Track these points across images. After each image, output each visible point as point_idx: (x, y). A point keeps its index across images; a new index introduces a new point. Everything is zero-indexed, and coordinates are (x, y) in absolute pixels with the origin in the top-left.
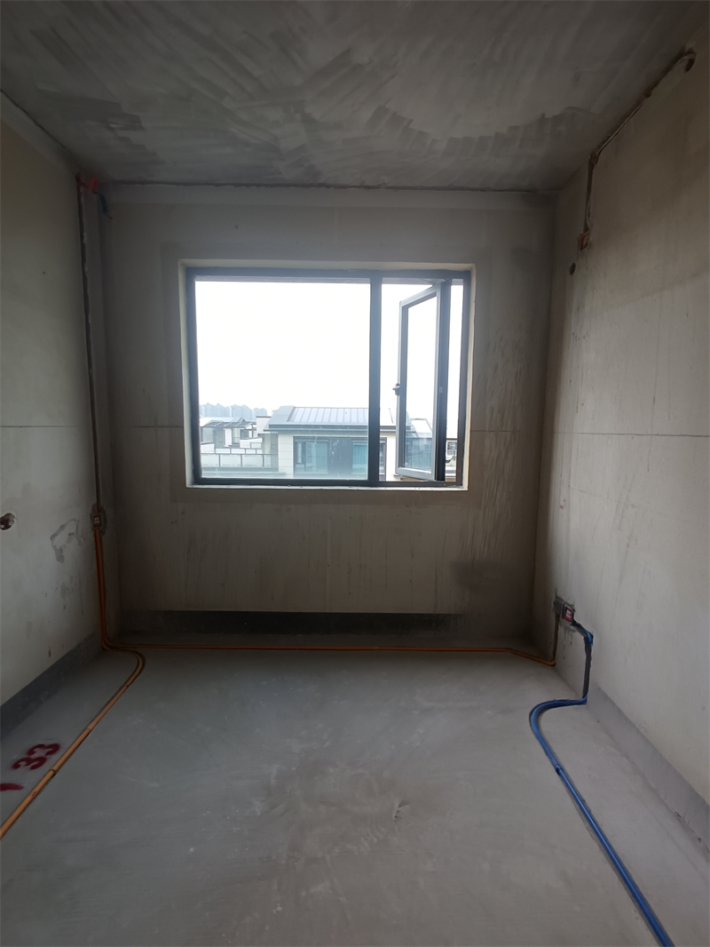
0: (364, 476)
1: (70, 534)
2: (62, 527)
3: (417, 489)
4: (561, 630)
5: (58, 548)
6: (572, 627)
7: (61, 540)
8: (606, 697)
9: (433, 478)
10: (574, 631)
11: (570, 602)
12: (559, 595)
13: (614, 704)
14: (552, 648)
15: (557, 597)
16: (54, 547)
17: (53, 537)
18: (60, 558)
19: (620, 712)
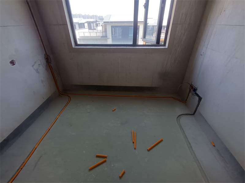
0: (131, 43)
1: (39, 65)
2: (35, 63)
3: (149, 47)
4: (190, 94)
5: (36, 69)
6: (195, 94)
7: (36, 66)
8: (201, 115)
9: (155, 43)
10: (195, 95)
11: (196, 87)
12: (192, 84)
13: (204, 118)
14: (186, 99)
15: (191, 84)
16: (35, 69)
17: (33, 66)
18: (38, 72)
19: (206, 121)
